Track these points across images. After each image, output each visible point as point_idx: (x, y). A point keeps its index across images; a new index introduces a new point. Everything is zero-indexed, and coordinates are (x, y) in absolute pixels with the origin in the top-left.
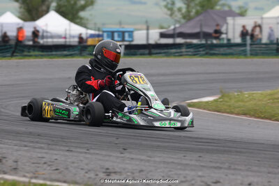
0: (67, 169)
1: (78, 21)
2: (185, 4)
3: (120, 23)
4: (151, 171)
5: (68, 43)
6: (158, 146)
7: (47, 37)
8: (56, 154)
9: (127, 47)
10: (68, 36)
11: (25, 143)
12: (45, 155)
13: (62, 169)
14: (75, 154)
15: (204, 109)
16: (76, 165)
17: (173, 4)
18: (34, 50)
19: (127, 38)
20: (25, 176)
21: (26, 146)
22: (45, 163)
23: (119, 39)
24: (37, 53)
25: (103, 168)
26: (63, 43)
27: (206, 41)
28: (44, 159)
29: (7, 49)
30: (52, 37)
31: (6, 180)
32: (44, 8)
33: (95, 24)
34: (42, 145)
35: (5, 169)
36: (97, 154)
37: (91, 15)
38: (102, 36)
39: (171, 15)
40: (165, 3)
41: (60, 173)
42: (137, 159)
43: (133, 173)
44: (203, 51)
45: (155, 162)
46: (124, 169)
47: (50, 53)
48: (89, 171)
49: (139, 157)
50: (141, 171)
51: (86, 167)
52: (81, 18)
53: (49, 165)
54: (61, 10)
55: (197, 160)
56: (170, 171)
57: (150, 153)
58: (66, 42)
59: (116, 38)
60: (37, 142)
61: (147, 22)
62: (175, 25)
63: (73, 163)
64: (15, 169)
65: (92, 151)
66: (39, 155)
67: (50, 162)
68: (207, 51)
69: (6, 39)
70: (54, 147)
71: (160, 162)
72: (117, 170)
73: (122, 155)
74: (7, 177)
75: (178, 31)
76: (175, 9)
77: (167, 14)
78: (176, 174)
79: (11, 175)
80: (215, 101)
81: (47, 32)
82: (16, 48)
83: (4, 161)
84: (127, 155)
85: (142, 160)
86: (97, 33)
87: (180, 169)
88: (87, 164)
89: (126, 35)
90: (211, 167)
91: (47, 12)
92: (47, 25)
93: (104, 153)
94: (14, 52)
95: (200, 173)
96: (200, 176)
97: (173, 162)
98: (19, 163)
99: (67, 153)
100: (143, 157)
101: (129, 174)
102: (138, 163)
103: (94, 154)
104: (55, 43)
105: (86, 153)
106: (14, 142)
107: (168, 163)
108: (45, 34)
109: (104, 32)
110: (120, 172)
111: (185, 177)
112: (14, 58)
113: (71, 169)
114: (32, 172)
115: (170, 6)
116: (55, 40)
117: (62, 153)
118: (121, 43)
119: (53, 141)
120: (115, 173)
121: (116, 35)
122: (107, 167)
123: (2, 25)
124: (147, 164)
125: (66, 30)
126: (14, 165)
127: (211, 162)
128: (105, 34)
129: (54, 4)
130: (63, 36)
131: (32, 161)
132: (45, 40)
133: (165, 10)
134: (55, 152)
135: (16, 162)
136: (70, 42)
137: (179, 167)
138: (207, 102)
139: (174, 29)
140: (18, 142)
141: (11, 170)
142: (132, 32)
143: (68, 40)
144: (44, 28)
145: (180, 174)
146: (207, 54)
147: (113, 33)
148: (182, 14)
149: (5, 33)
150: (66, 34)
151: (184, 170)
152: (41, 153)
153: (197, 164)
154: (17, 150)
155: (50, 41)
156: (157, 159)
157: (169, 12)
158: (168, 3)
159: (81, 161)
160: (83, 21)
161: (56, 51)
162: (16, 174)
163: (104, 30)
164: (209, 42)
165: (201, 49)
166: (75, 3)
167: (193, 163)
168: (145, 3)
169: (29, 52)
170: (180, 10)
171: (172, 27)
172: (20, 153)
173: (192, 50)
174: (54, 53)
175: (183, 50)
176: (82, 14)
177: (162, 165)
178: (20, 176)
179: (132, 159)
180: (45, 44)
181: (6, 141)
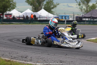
0: (48, 60)
1: (51, 12)
2: (86, 7)
3: (65, 13)
4: (75, 62)
5: (48, 20)
6: (78, 54)
7: (41, 17)
8: (44, 56)
9: (67, 21)
10: (48, 17)
11: (34, 52)
12: (40, 56)
13: (46, 61)
14: (50, 56)
15: (92, 42)
16: (51, 59)
17: (82, 7)
18: (37, 22)
19: (67, 18)
20: (34, 62)
21: (34, 53)
22: (41, 58)
23: (65, 19)
24: (38, 22)
25: (59, 60)
26: (46, 20)
27: (93, 20)
28: (40, 57)
29: (28, 21)
30: (42, 17)
31: (28, 64)
32: (40, 8)
33: (57, 13)
34: (40, 53)
35: (27, 60)
36: (58, 56)
37: (55, 10)
38: (59, 17)
39: (81, 11)
40: (79, 7)
41: (45, 62)
42: (71, 58)
43: (69, 62)
44: (92, 23)
45: (76, 59)
46: (66, 61)
47: (42, 23)
48: (55, 61)
49: (71, 57)
50: (72, 62)
51: (54, 60)
52: (52, 11)
53: (42, 59)
54: (46, 9)
55: (90, 58)
56: (82, 62)
57: (75, 56)
58: (47, 19)
59: (63, 18)
60: (38, 52)
61: (73, 13)
62: (83, 14)
63: (50, 58)
64: (31, 60)
65: (56, 55)
66: (39, 56)
67: (42, 58)
68: (93, 23)
69: (28, 18)
70: (43, 53)
71: (78, 59)
72: (64, 61)
73: (66, 56)
74: (28, 63)
75: (83, 16)
76: (83, 9)
77: (80, 11)
78: (83, 63)
79: (29, 62)
80: (96, 39)
81: (41, 16)
82: (31, 21)
83: (27, 57)
84: (67, 56)
85: (72, 58)
86: (57, 16)
87: (85, 61)
88: (54, 59)
89: (67, 17)
90: (95, 61)
91: (41, 9)
92: (41, 13)
93: (60, 55)
94: (30, 22)
95: (91, 63)
96: (91, 64)
97: (82, 59)
98: (32, 58)
99: (48, 55)
100: (73, 57)
101: (68, 62)
102: (71, 59)
103: (56, 56)
104: (43, 20)
105: (54, 55)
106: (31, 51)
107: (81, 59)
108: (40, 16)
109: (59, 16)
110: (65, 62)
111: (86, 64)
112: (30, 24)
113: (49, 60)
114: (36, 61)
115: (81, 8)
116: (43, 18)
117: (46, 55)
118: (65, 20)
119: (43, 51)
120: (64, 62)
121: (63, 17)
122: (61, 60)
123: (26, 13)
124: (74, 59)
125: (47, 15)
126: (31, 59)
127: (95, 59)
128: (60, 17)
129: (43, 7)
130: (46, 17)
131: (37, 58)
132: (40, 18)
133: (79, 9)
134: (44, 55)
135: (31, 58)
136: (48, 19)
137: (84, 61)
138: (93, 40)
139: (82, 16)
140: (32, 51)
141: (30, 60)
142: (69, 16)
143: (48, 18)
144: (40, 15)
145: (85, 63)
146: (93, 24)
147: (62, 16)
148: (85, 11)
149: (27, 16)
150: (47, 17)
151: (86, 62)
152: (39, 55)
153: (90, 60)
154: (32, 54)
155: (42, 19)
156: (77, 58)
157: (81, 10)
158: (80, 7)
159: (52, 58)
160: (53, 12)
161: (44, 22)
162: (31, 62)
163: (60, 15)
164: (94, 20)
165: (91, 22)
166: (50, 6)
167: (89, 59)
168: (73, 7)
169: (35, 22)
170: (84, 9)
171: (82, 15)
172: (32, 55)
173: (88, 22)
174: (43, 23)
175: (85, 22)
176: (52, 10)
177: (79, 60)
178: (33, 63)
179: (69, 58)
180: (40, 20)
181: (28, 51)
